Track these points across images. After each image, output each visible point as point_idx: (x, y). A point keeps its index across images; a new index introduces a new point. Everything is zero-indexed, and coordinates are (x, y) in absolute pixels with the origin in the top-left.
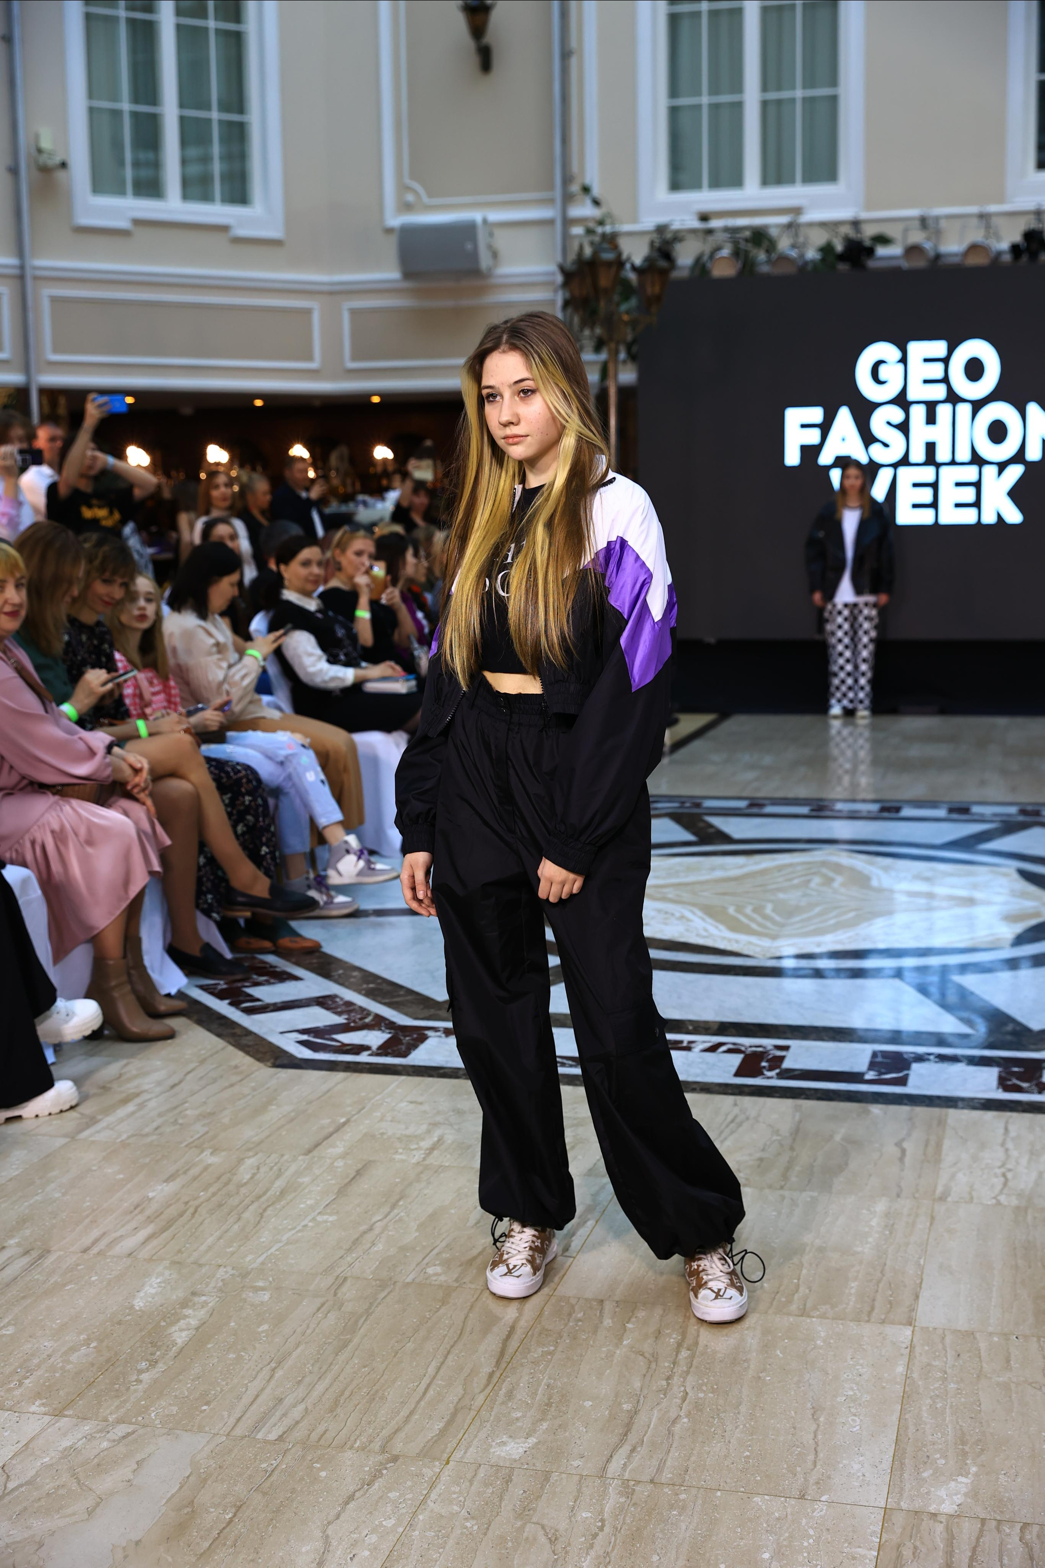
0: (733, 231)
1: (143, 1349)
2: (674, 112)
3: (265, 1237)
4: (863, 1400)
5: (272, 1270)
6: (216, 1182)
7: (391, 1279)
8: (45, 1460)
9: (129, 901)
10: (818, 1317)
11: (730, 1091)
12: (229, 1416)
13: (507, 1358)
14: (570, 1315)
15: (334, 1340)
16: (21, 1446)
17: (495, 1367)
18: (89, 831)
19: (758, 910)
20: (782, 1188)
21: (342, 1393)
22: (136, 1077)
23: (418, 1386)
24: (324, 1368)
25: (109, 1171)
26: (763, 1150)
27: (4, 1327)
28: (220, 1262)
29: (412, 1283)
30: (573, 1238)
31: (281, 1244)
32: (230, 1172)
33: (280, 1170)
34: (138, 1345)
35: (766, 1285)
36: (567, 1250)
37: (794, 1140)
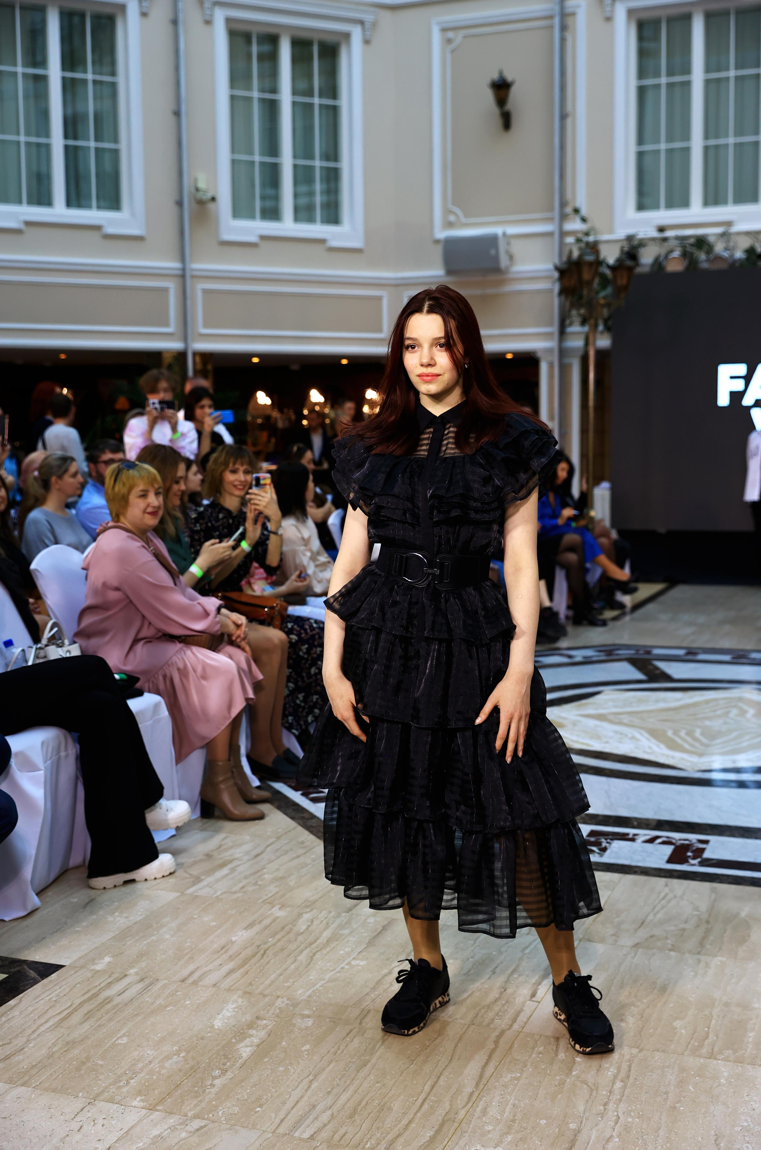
0: (682, 239)
1: (218, 1060)
2: (640, 155)
3: (313, 976)
4: (755, 1130)
5: (315, 1002)
6: (281, 931)
8: (140, 1145)
9: (231, 720)
10: (723, 1060)
11: (663, 875)
12: (275, 1118)
13: (484, 1081)
14: (533, 1048)
15: (357, 1059)
16: (123, 1133)
17: (475, 1088)
18: (204, 669)
19: (690, 733)
20: (699, 953)
21: (360, 1104)
22: (231, 848)
23: (416, 1100)
24: (348, 1082)
25: (206, 919)
26: (686, 922)
27: (120, 1037)
28: (279, 993)
30: (540, 987)
31: (324, 982)
32: (291, 923)
33: (328, 923)
34: (214, 1057)
35: (683, 1031)
36: (534, 996)
37: (710, 915)
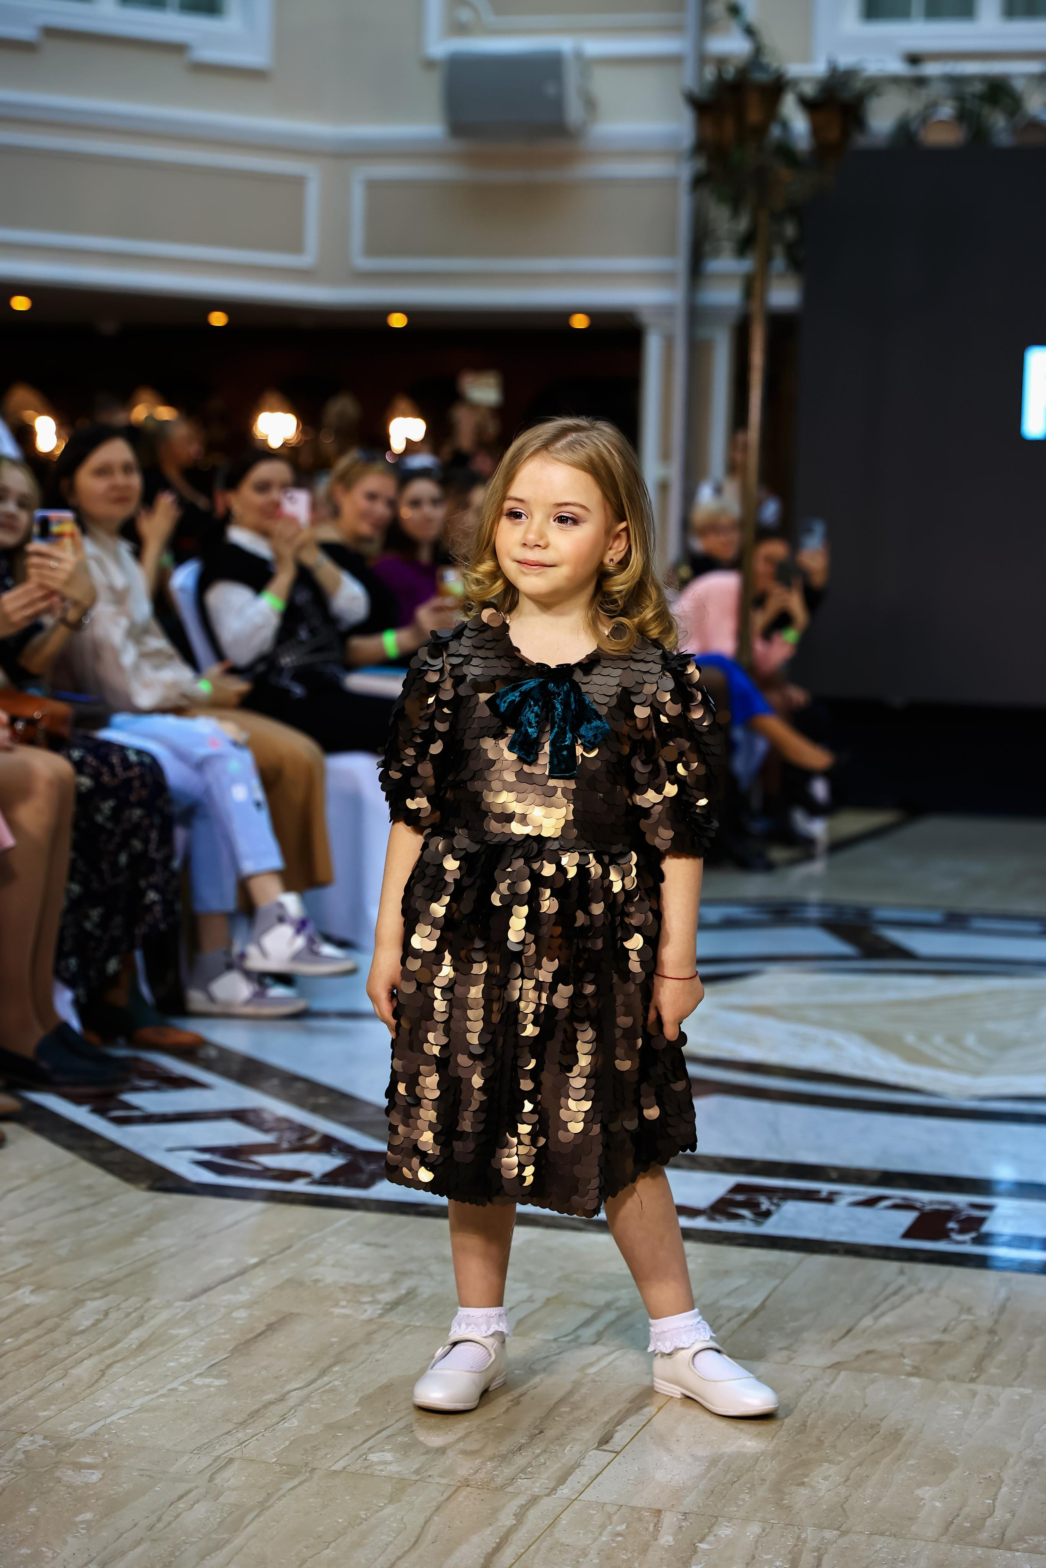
0: (958, 82)
3: (104, 1400)
5: (108, 1444)
6: (35, 1327)
7: (306, 1464)
10: (1025, 1551)
11: (894, 1256)
14: (603, 1527)
15: (201, 1539)
19: (954, 1040)
20: (972, 1380)
26: (945, 1330)
28: (25, 1428)
29: (341, 1472)
31: (130, 1411)
32: (58, 1316)
33: (142, 1317)
35: (937, 1504)
36: (607, 1442)
37: (996, 1322)
